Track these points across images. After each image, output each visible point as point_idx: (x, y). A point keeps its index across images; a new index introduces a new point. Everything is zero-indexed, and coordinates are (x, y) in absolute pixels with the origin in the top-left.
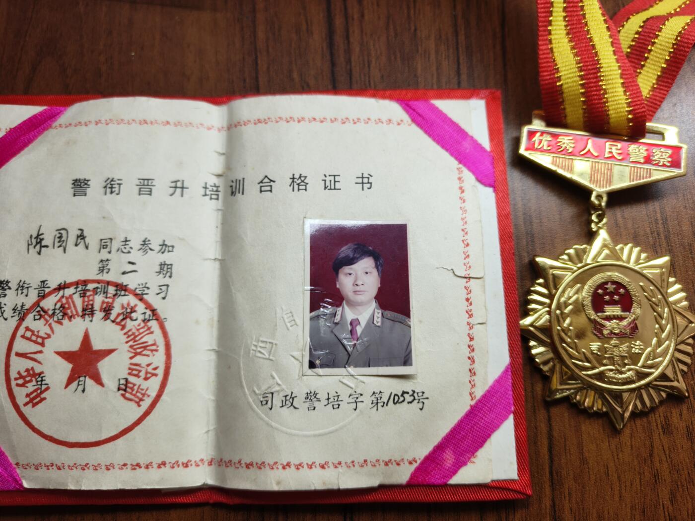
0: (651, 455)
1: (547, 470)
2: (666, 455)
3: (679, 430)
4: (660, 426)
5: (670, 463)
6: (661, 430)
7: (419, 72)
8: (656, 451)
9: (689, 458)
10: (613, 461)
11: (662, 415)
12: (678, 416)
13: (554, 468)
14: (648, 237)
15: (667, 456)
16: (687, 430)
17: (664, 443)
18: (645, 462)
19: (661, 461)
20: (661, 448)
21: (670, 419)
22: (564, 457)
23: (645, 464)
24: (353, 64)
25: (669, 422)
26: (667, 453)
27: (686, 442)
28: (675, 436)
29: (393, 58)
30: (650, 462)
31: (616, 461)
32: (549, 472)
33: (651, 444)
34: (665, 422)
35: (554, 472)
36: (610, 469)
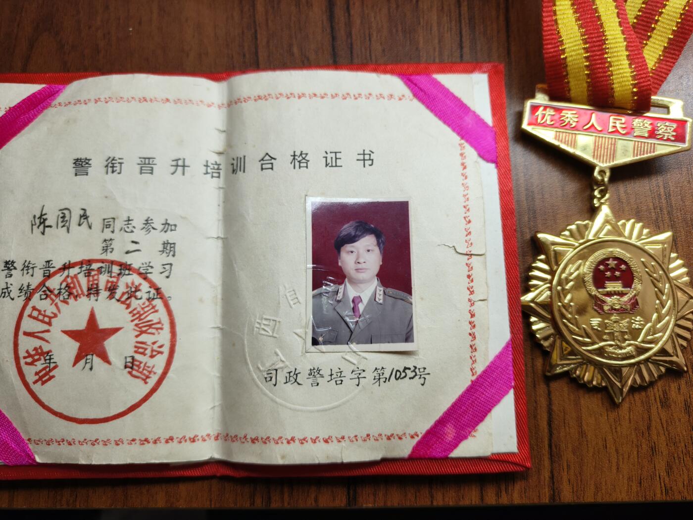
0: (649, 428)
1: (546, 443)
2: (663, 428)
3: (677, 404)
4: (658, 400)
5: (667, 435)
6: (659, 404)
7: (421, 45)
8: (653, 424)
9: (686, 431)
10: (611, 434)
11: (660, 389)
12: (677, 390)
13: (553, 441)
14: (651, 212)
15: (665, 428)
16: (685, 403)
17: (662, 417)
18: (643, 434)
19: (658, 434)
20: (658, 420)
21: (668, 392)
22: (563, 430)
23: (643, 437)
24: (354, 37)
25: (667, 395)
26: (665, 426)
27: (684, 415)
28: (673, 409)
29: (394, 31)
30: (647, 435)
31: (615, 434)
32: (548, 445)
33: (649, 417)
34: (664, 395)
35: (553, 444)
36: (608, 442)
